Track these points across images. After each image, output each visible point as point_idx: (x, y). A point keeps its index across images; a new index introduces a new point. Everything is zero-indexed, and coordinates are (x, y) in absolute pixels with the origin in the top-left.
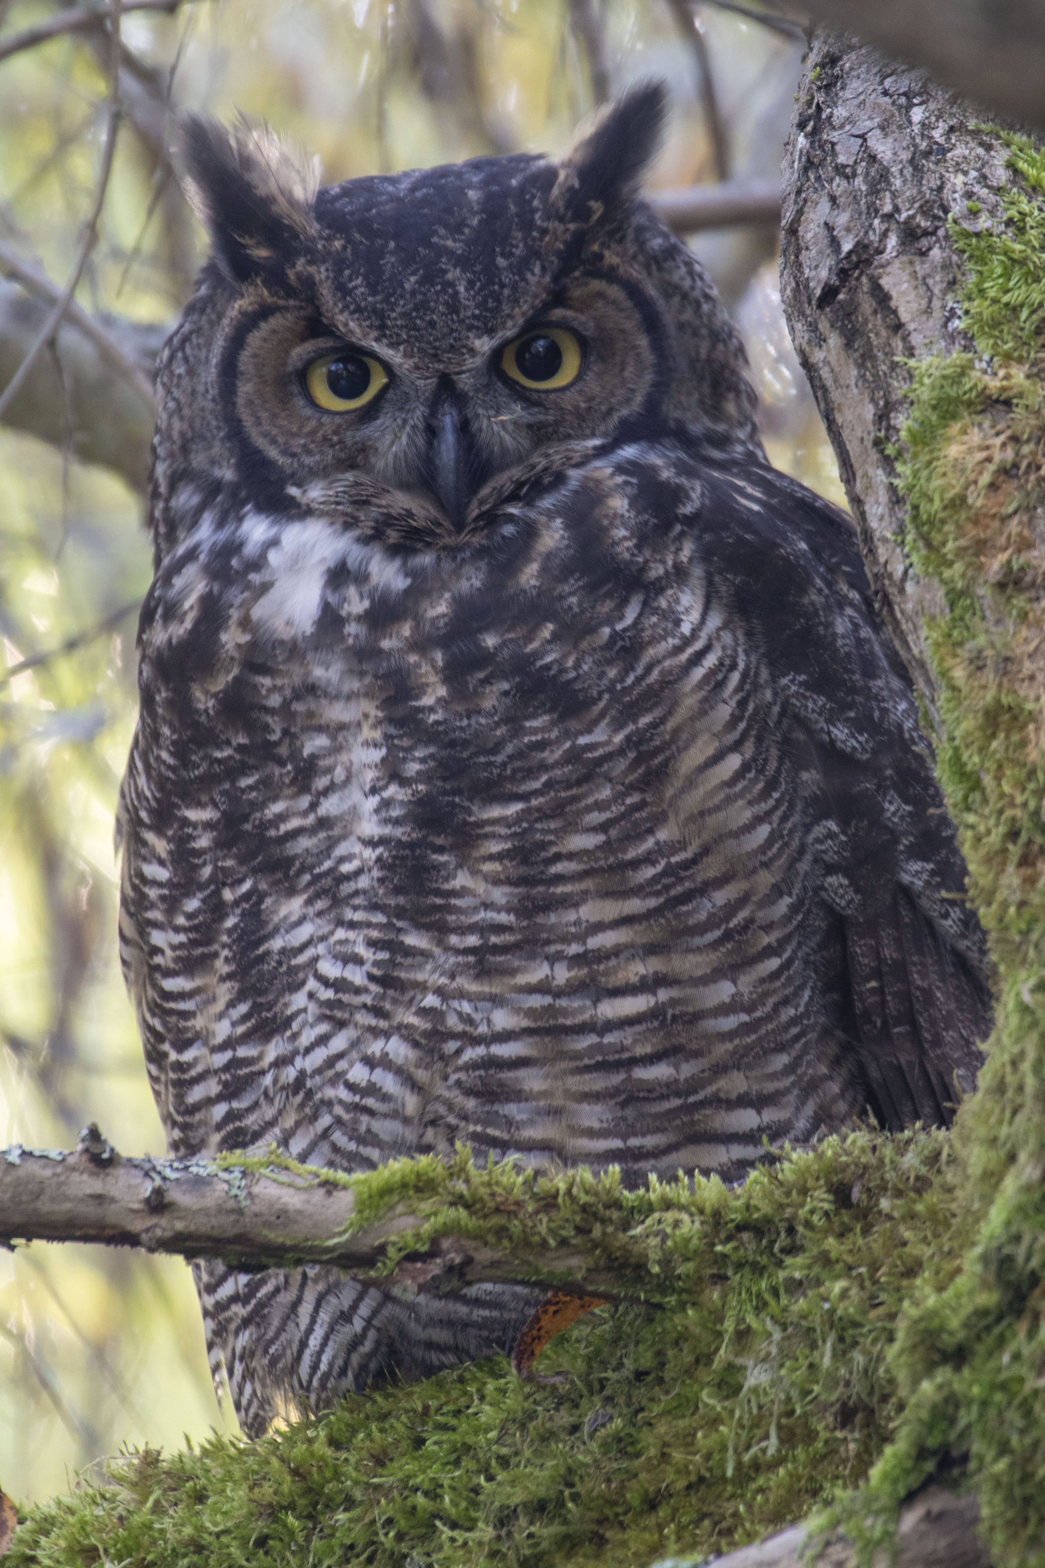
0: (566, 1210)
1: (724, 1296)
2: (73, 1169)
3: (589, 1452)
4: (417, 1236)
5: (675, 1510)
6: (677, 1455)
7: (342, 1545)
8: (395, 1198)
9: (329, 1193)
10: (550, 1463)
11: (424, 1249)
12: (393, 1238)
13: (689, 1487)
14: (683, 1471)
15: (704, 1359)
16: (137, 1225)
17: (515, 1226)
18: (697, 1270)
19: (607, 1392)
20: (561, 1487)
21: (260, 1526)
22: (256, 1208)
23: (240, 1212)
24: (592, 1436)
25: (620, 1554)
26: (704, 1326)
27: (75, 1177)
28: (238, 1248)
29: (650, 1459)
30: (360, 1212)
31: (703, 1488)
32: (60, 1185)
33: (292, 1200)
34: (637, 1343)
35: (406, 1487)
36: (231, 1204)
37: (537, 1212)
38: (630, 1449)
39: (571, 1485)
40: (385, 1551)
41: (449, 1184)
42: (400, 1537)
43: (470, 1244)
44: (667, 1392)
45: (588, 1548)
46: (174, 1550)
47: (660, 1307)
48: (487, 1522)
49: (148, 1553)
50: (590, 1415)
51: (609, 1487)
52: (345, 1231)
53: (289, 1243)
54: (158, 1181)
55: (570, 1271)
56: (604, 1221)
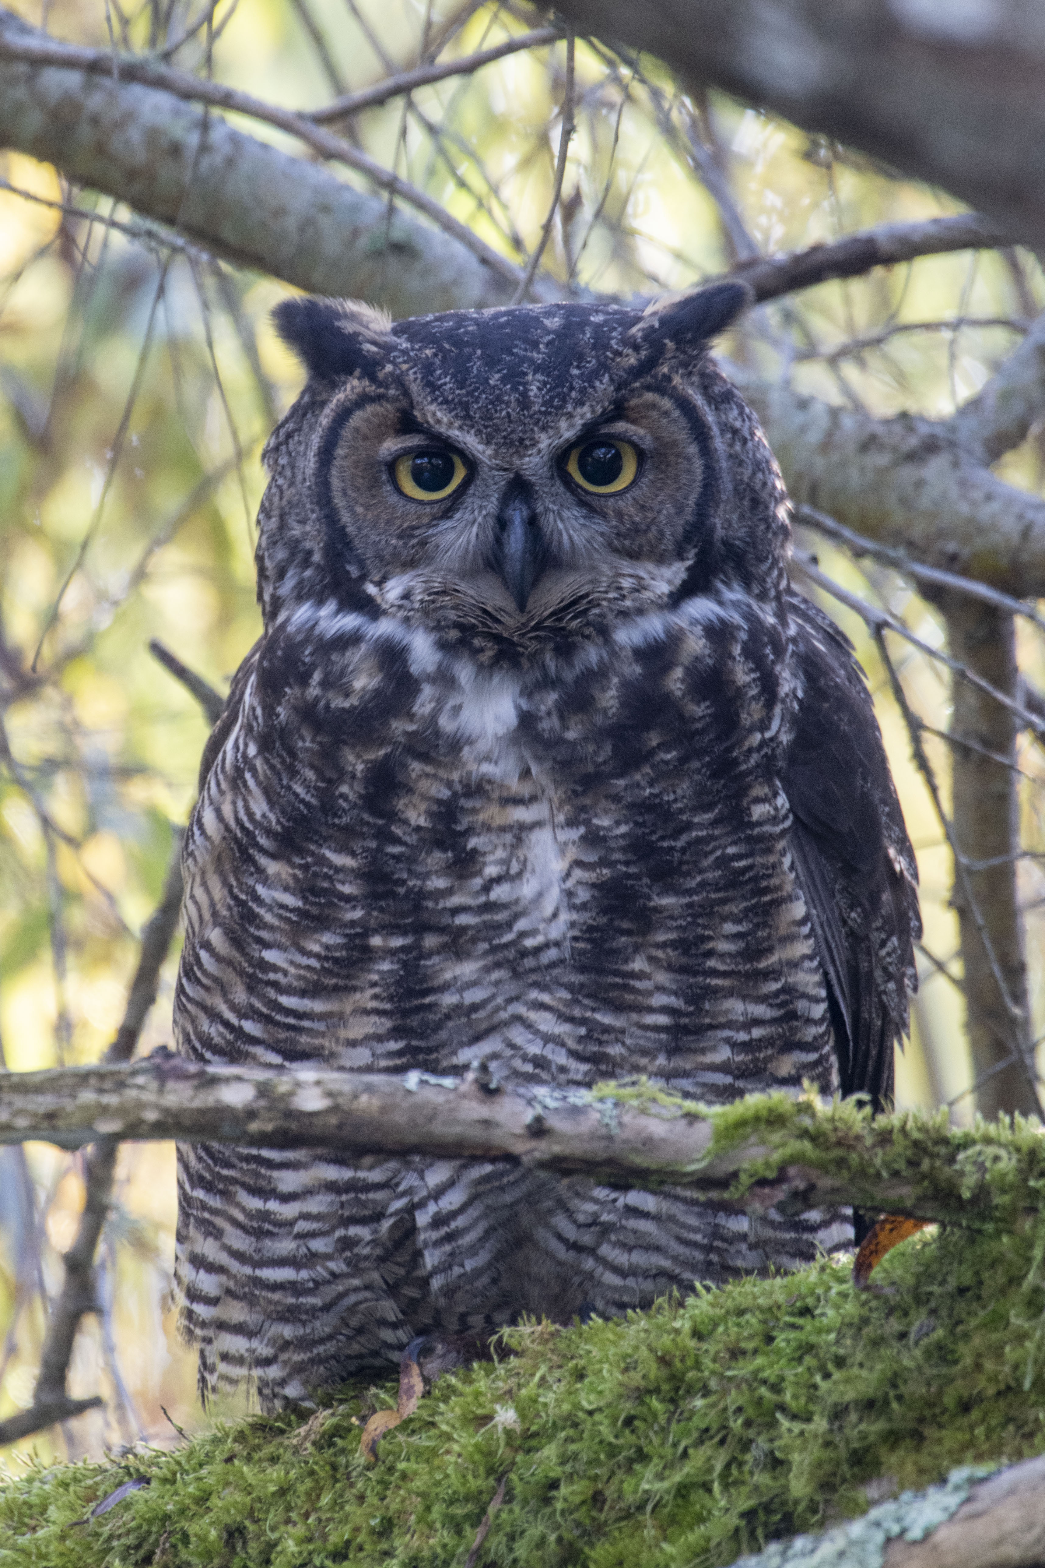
0: (899, 1145)
1: (1034, 1227)
2: (464, 1096)
3: (913, 1358)
4: (767, 1165)
5: (986, 1414)
6: (989, 1365)
7: (697, 1429)
8: (749, 1129)
9: (691, 1124)
10: (879, 1367)
11: (772, 1175)
12: (745, 1165)
13: (999, 1394)
14: (993, 1379)
15: (1015, 1281)
16: (519, 1147)
17: (854, 1158)
18: (1013, 1202)
19: (933, 1304)
20: (886, 1389)
21: (628, 1407)
22: (626, 1135)
23: (610, 1138)
24: (917, 1343)
25: (936, 1449)
26: (1017, 1252)
27: (465, 1104)
28: (608, 1170)
29: (965, 1368)
30: (717, 1141)
31: (1010, 1396)
32: (452, 1110)
33: (657, 1128)
34: (961, 1262)
35: (755, 1379)
36: (603, 1131)
37: (874, 1146)
38: (949, 1357)
39: (895, 1386)
40: (734, 1435)
41: (797, 1120)
42: (748, 1424)
43: (813, 1173)
44: (984, 1307)
45: (908, 1442)
46: (554, 1423)
47: (979, 1232)
48: (822, 1415)
49: (532, 1423)
50: (917, 1324)
51: (928, 1391)
52: (702, 1159)
53: (653, 1167)
54: (539, 1110)
55: (901, 1198)
56: (933, 1156)
